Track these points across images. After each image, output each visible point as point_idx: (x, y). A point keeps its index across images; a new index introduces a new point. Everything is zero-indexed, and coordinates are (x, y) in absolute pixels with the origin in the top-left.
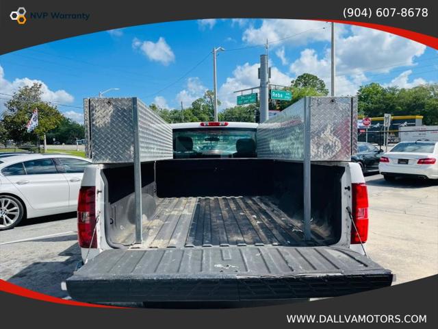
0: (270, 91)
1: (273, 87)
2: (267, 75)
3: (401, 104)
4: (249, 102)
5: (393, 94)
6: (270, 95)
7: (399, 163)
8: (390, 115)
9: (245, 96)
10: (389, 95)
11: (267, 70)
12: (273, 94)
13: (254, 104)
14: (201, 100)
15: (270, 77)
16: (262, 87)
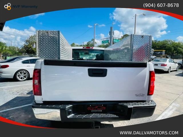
0: (113, 39)
1: (114, 38)
2: (112, 34)
3: (158, 46)
4: (106, 43)
5: (156, 42)
6: (113, 41)
7: (155, 65)
8: (153, 49)
9: (104, 41)
10: (154, 43)
11: (112, 32)
12: (114, 40)
13: (108, 44)
14: (90, 42)
15: (113, 34)
16: (111, 38)
